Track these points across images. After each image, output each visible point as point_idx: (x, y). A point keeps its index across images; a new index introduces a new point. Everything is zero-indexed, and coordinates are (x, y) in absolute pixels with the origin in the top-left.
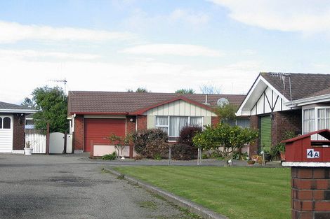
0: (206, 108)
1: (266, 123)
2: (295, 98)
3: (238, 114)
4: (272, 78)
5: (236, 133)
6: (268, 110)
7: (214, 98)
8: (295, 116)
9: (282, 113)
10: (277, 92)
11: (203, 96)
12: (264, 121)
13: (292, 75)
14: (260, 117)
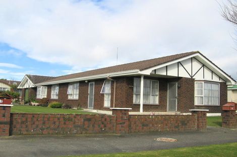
0: (9, 85)
1: (27, 91)
2: (35, 83)
3: (18, 88)
4: (29, 77)
5: (13, 94)
6: (28, 87)
7: (12, 82)
8: (35, 89)
9: (32, 88)
10: (31, 82)
11: (9, 81)
12: (26, 90)
13: (35, 76)
14: (25, 89)
